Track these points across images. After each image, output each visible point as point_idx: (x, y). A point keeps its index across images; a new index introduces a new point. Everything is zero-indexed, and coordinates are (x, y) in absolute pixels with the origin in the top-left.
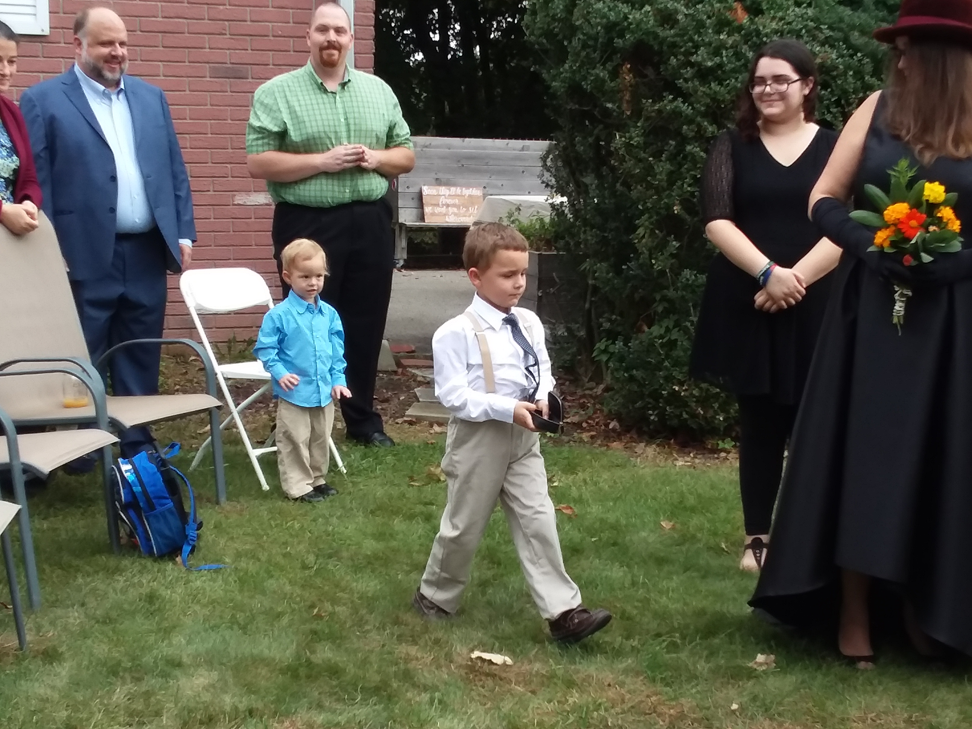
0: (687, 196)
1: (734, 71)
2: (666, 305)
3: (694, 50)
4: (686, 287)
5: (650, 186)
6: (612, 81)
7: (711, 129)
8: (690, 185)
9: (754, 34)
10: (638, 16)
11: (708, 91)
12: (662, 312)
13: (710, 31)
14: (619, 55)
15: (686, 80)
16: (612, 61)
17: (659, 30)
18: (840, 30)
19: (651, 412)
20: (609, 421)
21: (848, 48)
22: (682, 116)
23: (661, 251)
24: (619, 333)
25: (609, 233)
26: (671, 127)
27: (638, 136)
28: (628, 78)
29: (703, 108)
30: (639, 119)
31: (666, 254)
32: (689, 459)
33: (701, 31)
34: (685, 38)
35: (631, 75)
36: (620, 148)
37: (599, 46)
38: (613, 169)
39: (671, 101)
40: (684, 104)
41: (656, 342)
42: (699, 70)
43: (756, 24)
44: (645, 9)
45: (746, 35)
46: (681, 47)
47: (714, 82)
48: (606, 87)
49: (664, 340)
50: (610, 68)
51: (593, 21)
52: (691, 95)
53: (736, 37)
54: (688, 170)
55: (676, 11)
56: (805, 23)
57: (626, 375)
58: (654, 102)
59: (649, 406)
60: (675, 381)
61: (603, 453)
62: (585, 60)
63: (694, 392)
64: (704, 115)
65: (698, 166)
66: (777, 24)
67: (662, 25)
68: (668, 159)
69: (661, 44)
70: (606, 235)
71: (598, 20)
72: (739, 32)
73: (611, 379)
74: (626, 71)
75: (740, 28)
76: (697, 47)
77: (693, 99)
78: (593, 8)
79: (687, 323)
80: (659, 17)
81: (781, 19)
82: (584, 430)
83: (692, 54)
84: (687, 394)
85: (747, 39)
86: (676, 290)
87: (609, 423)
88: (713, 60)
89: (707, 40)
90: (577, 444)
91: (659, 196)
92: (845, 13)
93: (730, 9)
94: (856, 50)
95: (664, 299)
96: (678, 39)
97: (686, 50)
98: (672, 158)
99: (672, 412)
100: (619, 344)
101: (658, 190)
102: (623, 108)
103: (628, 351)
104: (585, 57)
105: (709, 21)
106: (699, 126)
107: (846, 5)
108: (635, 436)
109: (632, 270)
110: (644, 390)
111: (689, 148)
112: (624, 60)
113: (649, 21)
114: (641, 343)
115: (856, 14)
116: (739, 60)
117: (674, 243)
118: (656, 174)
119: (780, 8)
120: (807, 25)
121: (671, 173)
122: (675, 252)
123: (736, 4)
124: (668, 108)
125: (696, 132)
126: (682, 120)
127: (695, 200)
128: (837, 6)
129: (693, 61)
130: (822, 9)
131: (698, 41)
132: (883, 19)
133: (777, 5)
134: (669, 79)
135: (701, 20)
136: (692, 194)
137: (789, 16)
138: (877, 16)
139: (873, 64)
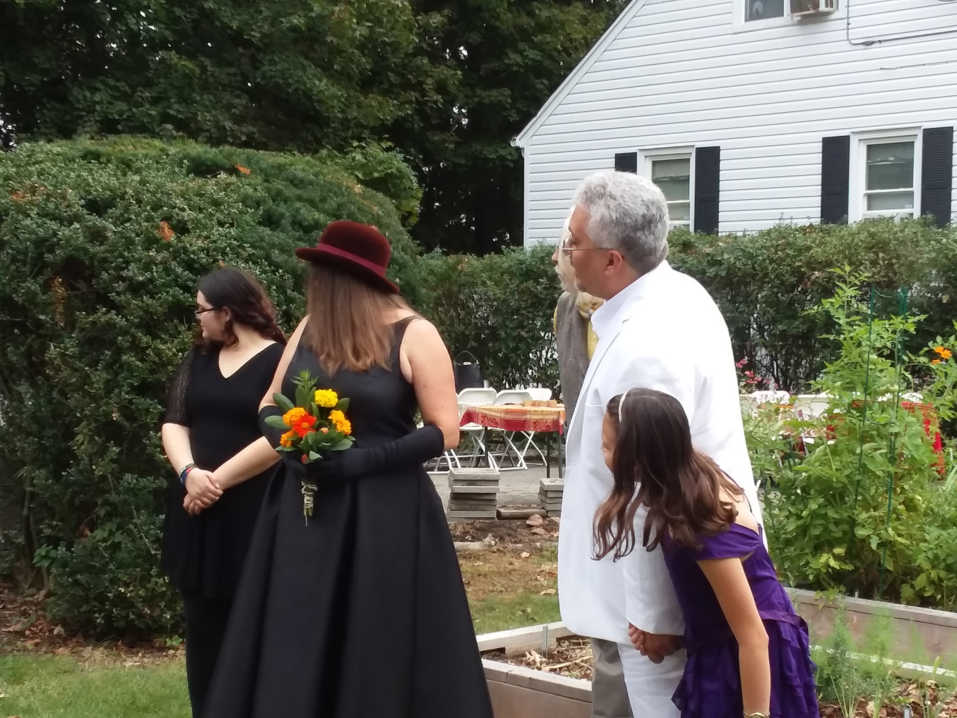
0: (125, 403)
1: (164, 285)
2: (108, 508)
3: (124, 265)
4: (129, 490)
5: (86, 394)
6: (43, 294)
7: (146, 340)
8: (127, 393)
9: (182, 251)
10: (66, 232)
11: (141, 304)
12: (104, 516)
13: (140, 248)
14: (50, 270)
15: (118, 294)
16: (43, 275)
17: (89, 246)
18: (262, 248)
19: (97, 615)
20: (53, 627)
21: (270, 265)
22: (116, 327)
23: (101, 456)
24: (61, 539)
25: (47, 441)
26: (106, 338)
27: (72, 347)
28: (61, 291)
29: (136, 320)
30: (73, 331)
31: (107, 460)
32: (137, 659)
33: (131, 247)
34: (116, 254)
35: (63, 289)
36: (55, 359)
37: (29, 260)
38: (48, 378)
39: (104, 314)
40: (118, 316)
41: (100, 546)
42: (131, 284)
43: (183, 242)
44: (73, 226)
45: (175, 252)
46: (112, 263)
47: (146, 295)
48: (38, 300)
49: (108, 544)
50: (42, 282)
51: (21, 236)
52: (124, 308)
53: (165, 254)
54: (125, 379)
55: (105, 229)
56: (229, 241)
57: (70, 580)
58: (88, 314)
59: (95, 609)
60: (120, 583)
61: (48, 660)
62: (15, 274)
63: (140, 592)
64: (138, 326)
65: (135, 374)
66: (203, 242)
67: (92, 242)
68: (104, 368)
69: (92, 258)
70: (43, 442)
71: (27, 236)
72: (167, 250)
73: (55, 585)
74: (57, 284)
75: (168, 246)
76: (127, 263)
77: (126, 311)
78: (21, 224)
79: (131, 525)
80: (87, 234)
81: (207, 238)
82: (27, 637)
83: (123, 269)
84: (133, 594)
85: (175, 255)
86: (118, 493)
87: (54, 629)
88: (144, 275)
89: (137, 256)
90: (22, 653)
91: (97, 403)
92: (265, 233)
93: (158, 228)
94: (278, 266)
95: (106, 502)
96: (109, 255)
97: (116, 266)
98: (109, 367)
99: (118, 614)
100: (62, 550)
101: (94, 398)
102: (56, 320)
103: (71, 556)
104: (15, 271)
105: (137, 238)
106: (134, 337)
107: (264, 226)
108: (82, 641)
109: (72, 476)
110: (90, 594)
111: (124, 358)
112: (56, 274)
113: (79, 237)
114: (84, 547)
115: (275, 233)
116: (169, 275)
117: (114, 448)
118: (93, 383)
119: (205, 227)
120: (231, 243)
121: (108, 382)
122: (116, 457)
123: (162, 222)
124: (102, 320)
125: (131, 343)
126: (116, 331)
127: (133, 407)
128: (257, 227)
129: (124, 275)
130: (243, 229)
131: (128, 257)
132: (300, 239)
133: (201, 224)
134: (101, 292)
135: (130, 237)
136: (130, 401)
137: (213, 235)
138: (294, 236)
139: (294, 280)
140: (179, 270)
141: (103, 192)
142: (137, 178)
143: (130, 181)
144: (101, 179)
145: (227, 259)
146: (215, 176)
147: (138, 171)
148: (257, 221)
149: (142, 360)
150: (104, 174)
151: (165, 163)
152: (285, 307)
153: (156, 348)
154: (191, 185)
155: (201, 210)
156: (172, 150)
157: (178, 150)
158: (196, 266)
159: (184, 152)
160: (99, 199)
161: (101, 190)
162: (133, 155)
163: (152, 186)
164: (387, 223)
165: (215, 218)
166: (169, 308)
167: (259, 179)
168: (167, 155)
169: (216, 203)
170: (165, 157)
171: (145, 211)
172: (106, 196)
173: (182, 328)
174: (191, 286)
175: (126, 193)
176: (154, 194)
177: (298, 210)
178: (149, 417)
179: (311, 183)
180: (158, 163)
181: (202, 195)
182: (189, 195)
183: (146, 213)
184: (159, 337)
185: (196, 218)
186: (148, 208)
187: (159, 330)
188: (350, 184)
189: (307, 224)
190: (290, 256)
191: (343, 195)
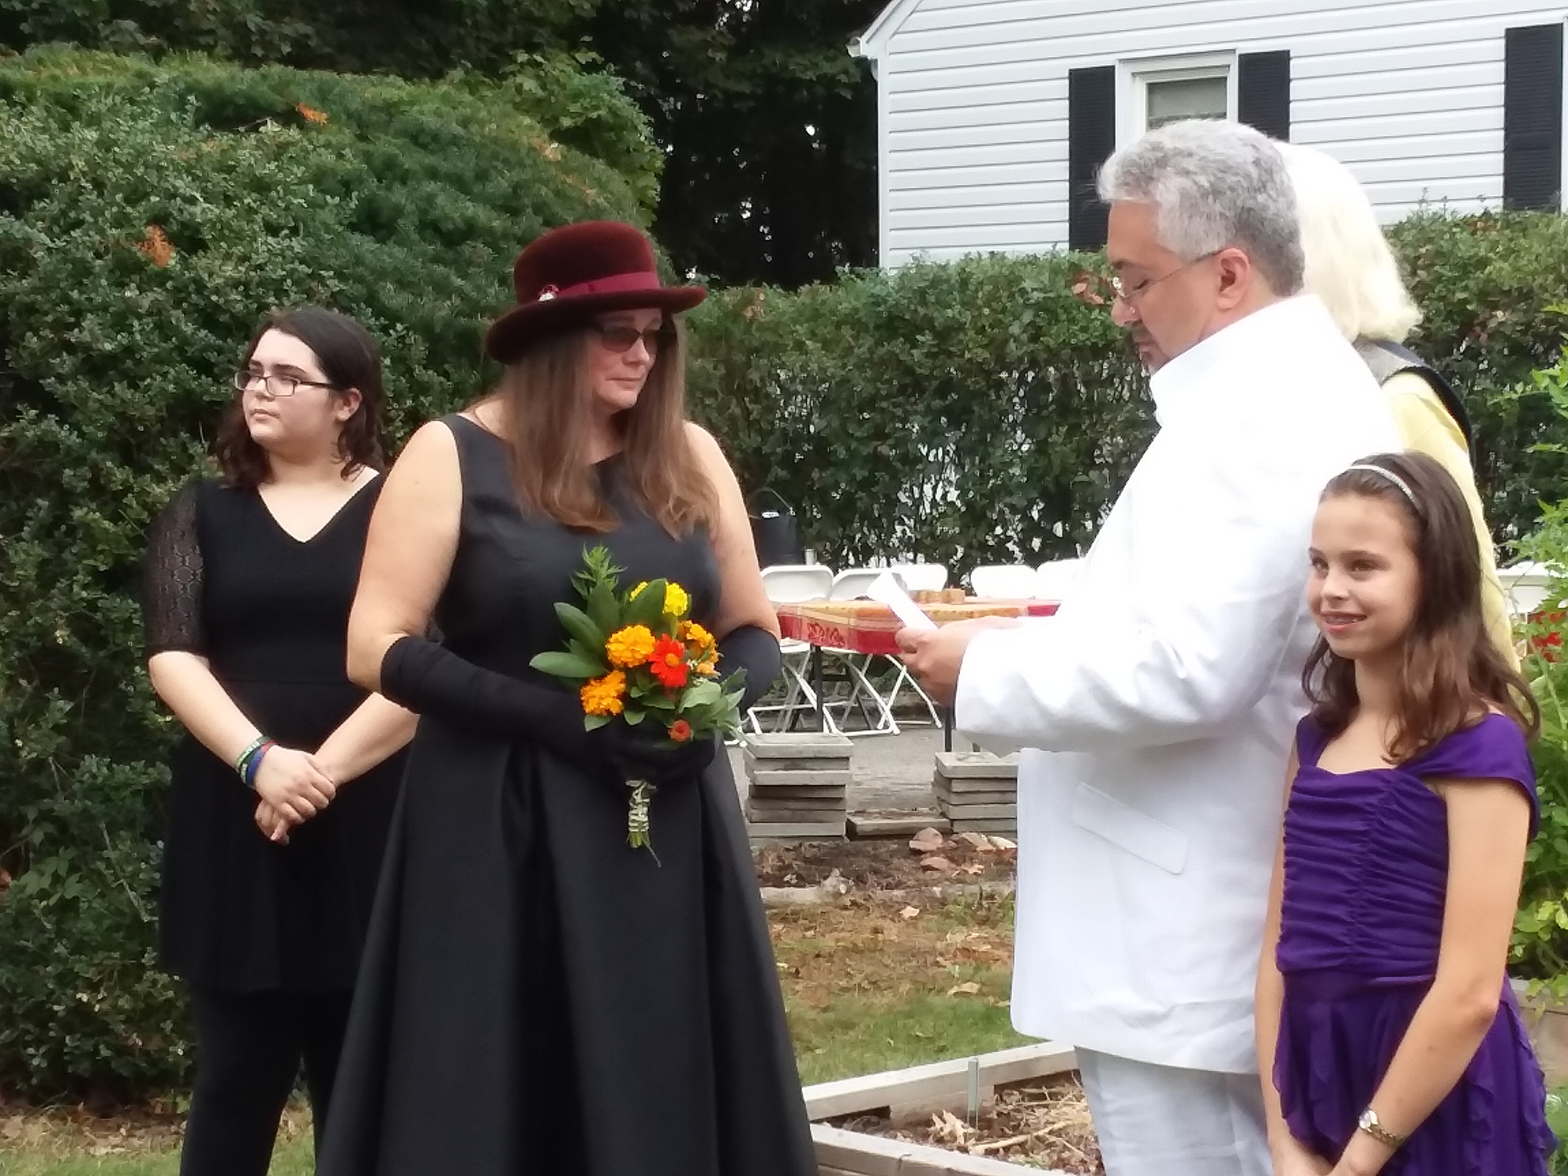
0: (81, 608)
1: (158, 359)
2: (49, 827)
3: (72, 320)
4: (93, 790)
7: (120, 475)
8: (85, 587)
9: (192, 287)
11: (108, 400)
12: (42, 843)
13: (104, 282)
15: (61, 379)
18: (359, 280)
19: (31, 1050)
21: (377, 315)
22: (58, 449)
23: (34, 720)
26: (37, 471)
29: (100, 435)
31: (46, 726)
32: (118, 1140)
33: (85, 281)
34: (53, 296)
39: (34, 422)
40: (62, 427)
41: (35, 905)
42: (88, 359)
43: (195, 268)
45: (177, 290)
46: (46, 314)
47: (120, 382)
49: (52, 902)
52: (74, 408)
53: (156, 295)
54: (80, 557)
55: (30, 243)
56: (289, 267)
59: (27, 1038)
60: (80, 983)
63: (121, 1002)
64: (104, 447)
65: (99, 548)
66: (236, 268)
67: (3, 270)
68: (35, 536)
72: (162, 285)
75: (162, 277)
76: (78, 313)
77: (78, 416)
79: (98, 863)
81: (244, 258)
83: (70, 327)
84: (106, 1006)
85: (179, 296)
86: (71, 797)
88: (114, 340)
89: (100, 300)
91: (23, 610)
92: (365, 247)
93: (140, 239)
94: (394, 317)
95: (46, 816)
96: (39, 297)
97: (56, 320)
98: (45, 533)
99: (77, 1047)
105: (98, 262)
106: (96, 468)
107: (363, 232)
108: (2, 1104)
110: (15, 1006)
111: (78, 513)
115: (386, 248)
116: (167, 339)
117: (61, 703)
118: (14, 566)
119: (239, 236)
120: (294, 270)
121: (43, 564)
122: (65, 721)
123: (150, 228)
124: (30, 434)
125: (90, 481)
126: (59, 457)
127: (99, 616)
128: (348, 234)
129: (73, 340)
130: (319, 241)
131: (79, 302)
132: (437, 259)
133: (231, 231)
134: (25, 375)
135: (83, 261)
136: (92, 605)
137: (257, 253)
138: (424, 252)
139: (427, 345)
140: (188, 328)
141: (22, 164)
142: (92, 135)
143: (77, 141)
144: (17, 137)
145: (286, 303)
146: (256, 129)
147: (93, 121)
148: (346, 222)
149: (115, 518)
150: (22, 127)
151: (148, 102)
152: (409, 403)
153: (143, 492)
154: (206, 148)
155: (228, 201)
156: (162, 75)
157: (175, 74)
158: (224, 318)
159: (189, 79)
160: (14, 181)
161: (18, 162)
162: (81, 86)
163: (126, 151)
165: (258, 218)
166: (168, 407)
167: (347, 135)
168: (152, 86)
169: (261, 186)
170: (147, 89)
171: (114, 203)
172: (29, 174)
173: (197, 449)
174: (213, 360)
175: (71, 166)
176: (129, 167)
177: (430, 199)
178: (132, 636)
179: (455, 140)
180: (132, 102)
181: (230, 170)
182: (203, 171)
183: (115, 209)
184: (149, 469)
185: (219, 219)
186: (119, 197)
187: (148, 454)
188: (536, 142)
189: (451, 227)
190: (421, 296)
191: (522, 165)
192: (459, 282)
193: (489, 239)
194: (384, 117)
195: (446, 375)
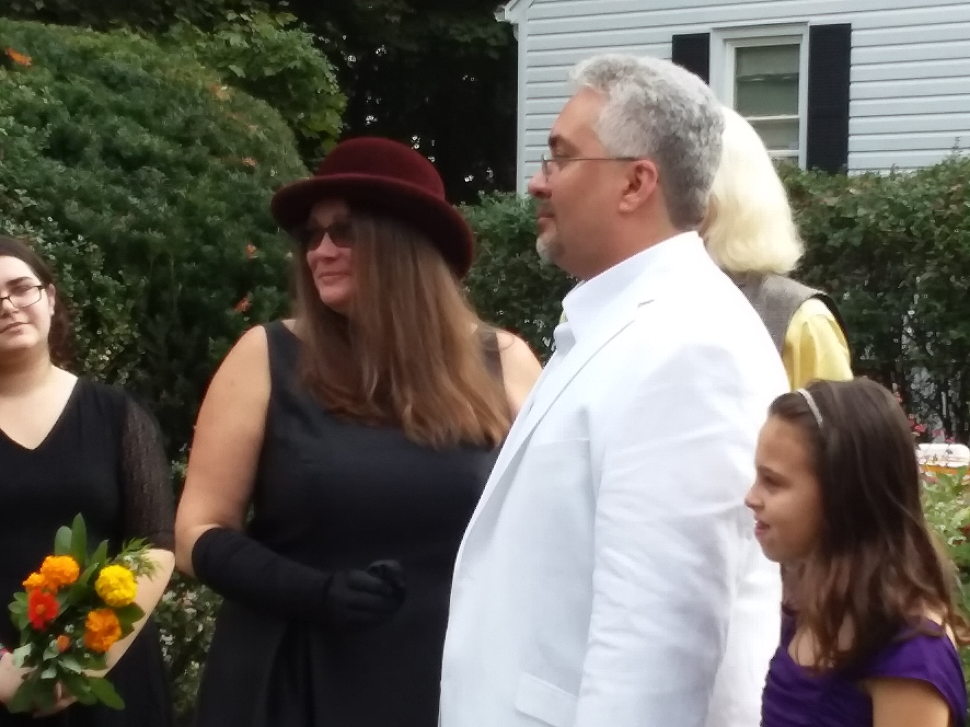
18: (47, 197)
21: (62, 227)
92: (55, 170)
94: (76, 230)
107: (53, 157)
115: (73, 171)
128: (41, 159)
130: (16, 164)
132: (117, 182)
138: (106, 175)
139: (104, 254)
148: (40, 148)
152: (86, 303)
164: (272, 154)
167: (47, 75)
179: (139, 82)
188: (209, 85)
189: (130, 154)
190: (100, 212)
191: (195, 104)
192: (134, 201)
193: (163, 165)
194: (80, 61)
195: (120, 279)
